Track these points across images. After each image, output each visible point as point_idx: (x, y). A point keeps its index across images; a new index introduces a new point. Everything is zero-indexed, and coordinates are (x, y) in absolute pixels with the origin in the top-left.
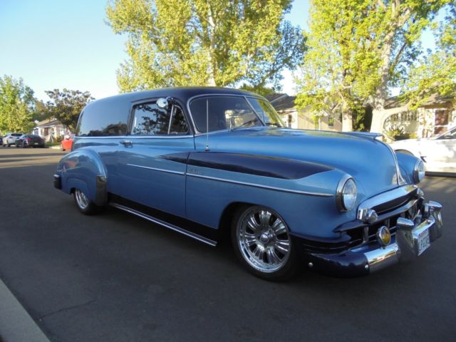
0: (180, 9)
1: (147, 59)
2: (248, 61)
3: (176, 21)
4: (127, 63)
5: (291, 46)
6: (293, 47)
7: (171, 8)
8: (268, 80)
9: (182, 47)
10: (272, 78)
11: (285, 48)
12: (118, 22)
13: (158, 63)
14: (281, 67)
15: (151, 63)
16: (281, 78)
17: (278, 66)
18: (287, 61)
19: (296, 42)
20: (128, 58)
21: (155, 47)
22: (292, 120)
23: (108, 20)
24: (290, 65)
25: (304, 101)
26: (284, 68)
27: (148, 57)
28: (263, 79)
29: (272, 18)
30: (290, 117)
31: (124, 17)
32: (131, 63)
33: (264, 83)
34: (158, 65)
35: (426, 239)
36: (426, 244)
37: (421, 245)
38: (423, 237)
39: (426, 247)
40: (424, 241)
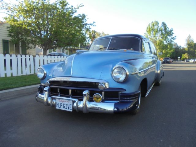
35: (67, 105)
36: (67, 108)
37: (61, 105)
38: (64, 103)
39: (67, 110)
40: (65, 105)
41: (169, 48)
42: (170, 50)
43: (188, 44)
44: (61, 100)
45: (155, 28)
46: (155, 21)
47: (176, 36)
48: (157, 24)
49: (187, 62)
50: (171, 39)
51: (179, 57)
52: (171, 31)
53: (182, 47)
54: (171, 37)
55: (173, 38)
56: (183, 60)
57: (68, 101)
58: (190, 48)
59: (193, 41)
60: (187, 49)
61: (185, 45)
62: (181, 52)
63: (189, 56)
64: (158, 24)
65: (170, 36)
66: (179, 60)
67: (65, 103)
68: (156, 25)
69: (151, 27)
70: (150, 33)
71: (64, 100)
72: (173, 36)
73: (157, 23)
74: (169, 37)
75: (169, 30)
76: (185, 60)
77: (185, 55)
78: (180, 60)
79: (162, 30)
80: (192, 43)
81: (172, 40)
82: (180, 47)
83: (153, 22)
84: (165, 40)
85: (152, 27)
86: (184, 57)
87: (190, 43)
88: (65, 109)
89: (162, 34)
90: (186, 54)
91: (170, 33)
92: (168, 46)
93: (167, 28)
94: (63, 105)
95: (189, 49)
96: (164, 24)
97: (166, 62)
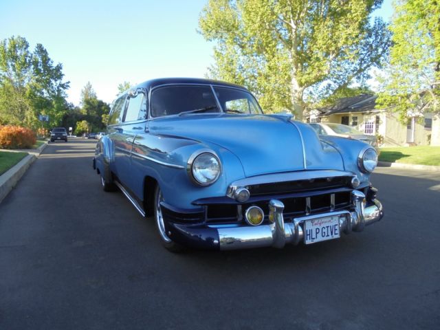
0: (260, 13)
1: (231, 63)
2: (330, 62)
3: (257, 25)
4: (213, 67)
5: (382, 43)
6: (383, 45)
7: (252, 14)
8: (354, 79)
9: (266, 50)
10: (359, 78)
11: (374, 45)
12: (207, 30)
13: (243, 65)
14: (368, 66)
15: (236, 66)
16: (369, 77)
17: (365, 65)
18: (376, 60)
19: (386, 39)
20: (214, 62)
21: (239, 51)
22: (380, 122)
23: (199, 29)
24: (378, 63)
25: (385, 100)
26: (372, 67)
27: (232, 61)
28: (349, 79)
29: (354, 15)
30: (378, 118)
31: (211, 25)
32: (217, 67)
33: (349, 83)
34: (242, 68)
35: (329, 228)
36: (330, 234)
37: (317, 233)
38: (322, 226)
39: (330, 238)
40: (325, 230)
41: (55, 106)
42: (57, 112)
43: (87, 102)
44: (316, 222)
45: (18, 53)
46: (19, 37)
47: (69, 82)
48: (24, 46)
49: (89, 138)
50: (58, 87)
51: (71, 129)
52: (59, 68)
53: (75, 106)
54: (58, 82)
55: (62, 86)
56: (80, 134)
57: (330, 219)
58: (91, 109)
59: (96, 97)
60: (85, 113)
61: (81, 103)
62: (74, 116)
63: (89, 125)
64: (27, 46)
65: (56, 81)
66: (71, 133)
67: (325, 225)
68: (20, 47)
69: (7, 50)
70: (7, 64)
71: (323, 220)
72: (64, 81)
73: (25, 44)
74: (53, 81)
75: (54, 65)
76: (85, 135)
77: (83, 125)
78: (73, 134)
79: (36, 63)
80: (93, 100)
81: (61, 88)
82: (70, 106)
83: (15, 38)
84: (45, 87)
85: (10, 51)
86: (81, 129)
87: (91, 99)
88: (326, 238)
89: (38, 72)
90: (83, 122)
91: (57, 73)
92: (54, 103)
93: (49, 59)
94: (321, 230)
95: (88, 111)
96: (41, 50)
97: (59, 138)
